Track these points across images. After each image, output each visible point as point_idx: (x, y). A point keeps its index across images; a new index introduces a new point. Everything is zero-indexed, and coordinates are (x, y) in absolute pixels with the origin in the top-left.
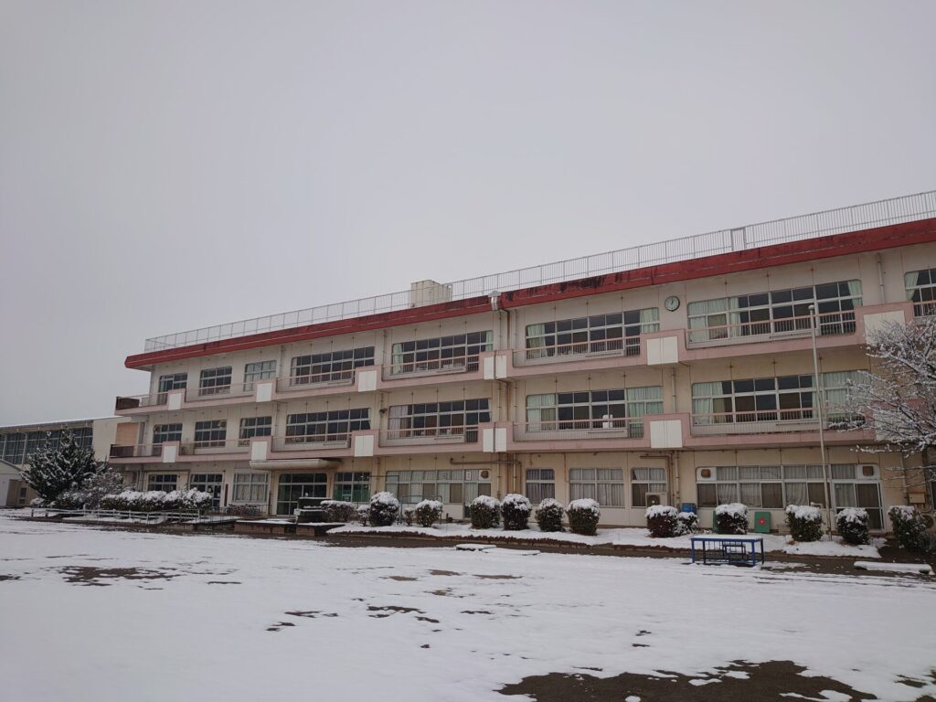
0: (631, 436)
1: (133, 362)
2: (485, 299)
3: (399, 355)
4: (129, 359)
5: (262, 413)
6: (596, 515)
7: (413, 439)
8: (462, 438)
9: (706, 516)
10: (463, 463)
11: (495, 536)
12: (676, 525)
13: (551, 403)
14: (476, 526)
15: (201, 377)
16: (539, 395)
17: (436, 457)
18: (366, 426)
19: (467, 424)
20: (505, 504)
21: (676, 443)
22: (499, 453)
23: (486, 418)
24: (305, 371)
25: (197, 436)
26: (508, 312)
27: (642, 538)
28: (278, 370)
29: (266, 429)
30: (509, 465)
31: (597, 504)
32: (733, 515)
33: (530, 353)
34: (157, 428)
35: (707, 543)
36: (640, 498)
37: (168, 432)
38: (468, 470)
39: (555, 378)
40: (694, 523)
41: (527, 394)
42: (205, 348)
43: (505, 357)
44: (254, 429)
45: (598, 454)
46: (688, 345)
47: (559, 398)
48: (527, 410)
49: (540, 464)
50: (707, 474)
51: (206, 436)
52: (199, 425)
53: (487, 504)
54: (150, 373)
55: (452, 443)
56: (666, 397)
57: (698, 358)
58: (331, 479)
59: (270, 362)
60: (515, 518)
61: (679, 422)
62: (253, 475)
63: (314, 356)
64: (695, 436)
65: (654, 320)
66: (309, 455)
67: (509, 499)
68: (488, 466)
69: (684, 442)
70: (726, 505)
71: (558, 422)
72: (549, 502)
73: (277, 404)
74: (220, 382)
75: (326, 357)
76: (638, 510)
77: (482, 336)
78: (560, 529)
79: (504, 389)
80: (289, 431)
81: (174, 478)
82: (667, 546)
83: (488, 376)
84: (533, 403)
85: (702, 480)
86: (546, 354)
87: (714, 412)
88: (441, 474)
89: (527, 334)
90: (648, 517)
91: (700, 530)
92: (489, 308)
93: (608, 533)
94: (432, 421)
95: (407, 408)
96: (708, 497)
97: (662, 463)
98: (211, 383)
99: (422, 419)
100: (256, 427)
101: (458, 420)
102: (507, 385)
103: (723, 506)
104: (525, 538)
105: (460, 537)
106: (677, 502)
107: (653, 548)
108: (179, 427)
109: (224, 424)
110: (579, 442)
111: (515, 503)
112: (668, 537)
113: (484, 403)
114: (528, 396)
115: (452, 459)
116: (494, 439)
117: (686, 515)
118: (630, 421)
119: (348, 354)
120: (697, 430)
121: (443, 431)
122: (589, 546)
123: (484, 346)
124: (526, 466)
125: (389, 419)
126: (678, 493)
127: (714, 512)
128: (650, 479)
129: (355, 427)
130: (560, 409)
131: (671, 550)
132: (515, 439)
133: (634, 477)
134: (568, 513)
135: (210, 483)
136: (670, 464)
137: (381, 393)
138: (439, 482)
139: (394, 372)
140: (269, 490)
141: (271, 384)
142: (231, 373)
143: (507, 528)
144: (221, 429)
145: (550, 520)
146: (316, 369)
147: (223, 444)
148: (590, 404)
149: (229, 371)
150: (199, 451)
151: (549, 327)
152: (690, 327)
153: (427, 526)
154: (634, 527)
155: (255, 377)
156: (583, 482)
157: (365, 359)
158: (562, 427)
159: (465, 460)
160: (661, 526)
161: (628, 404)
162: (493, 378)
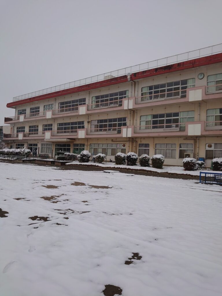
0: (180, 131)
1: (9, 105)
2: (125, 77)
3: (94, 101)
4: (8, 104)
5: (49, 123)
6: (162, 161)
7: (99, 133)
8: (116, 132)
9: (209, 163)
10: (116, 141)
11: (123, 167)
12: (195, 166)
13: (150, 118)
14: (117, 164)
15: (30, 110)
16: (145, 115)
17: (107, 139)
18: (83, 127)
19: (118, 127)
20: (127, 156)
21: (198, 133)
22: (129, 138)
23: (125, 124)
24: (63, 107)
25: (30, 131)
26: (135, 82)
27: (180, 171)
28: (54, 107)
29: (51, 128)
30: (133, 142)
31: (163, 157)
32: (220, 163)
33: (143, 99)
34: (17, 128)
35: (207, 174)
36: (182, 155)
37: (21, 129)
38: (118, 144)
39: (152, 108)
40: (203, 165)
41: (141, 115)
42: (30, 100)
43: (132, 100)
44: (47, 128)
45: (167, 138)
46: (206, 93)
47: (153, 117)
48: (140, 121)
49: (144, 142)
50: (210, 146)
51: (32, 131)
52: (30, 127)
53: (121, 155)
54: (15, 109)
55: (113, 134)
56: (196, 115)
57: (210, 98)
58: (72, 146)
59: (52, 104)
60: (132, 161)
61: (200, 125)
62: (47, 144)
63: (66, 102)
64: (206, 131)
65: (193, 83)
66: (63, 137)
67: (129, 154)
68: (125, 143)
69: (201, 133)
70: (217, 159)
71: (152, 125)
72: (144, 156)
73: (54, 119)
74: (36, 111)
75: (70, 102)
76: (180, 160)
77: (124, 93)
78: (148, 166)
79: (132, 113)
80: (58, 129)
81: (23, 145)
82: (191, 174)
83: (125, 108)
84: (143, 119)
85: (208, 149)
86: (149, 99)
87: (215, 121)
88: (109, 145)
89: (142, 91)
90: (184, 162)
91: (205, 168)
92: (127, 80)
93: (167, 168)
94: (105, 126)
95: (97, 121)
96: (210, 155)
97: (192, 142)
98: (34, 112)
99: (102, 125)
100: (48, 127)
101: (115, 125)
102: (133, 112)
103: (216, 159)
104: (134, 169)
105: (110, 167)
106: (197, 157)
107: (185, 175)
108: (24, 128)
109: (38, 127)
110: (159, 133)
111: (131, 156)
112: (191, 170)
113: (124, 119)
114: (141, 116)
115: (112, 140)
116: (127, 132)
117: (200, 162)
118: (180, 125)
119: (77, 101)
120: (208, 128)
121: (110, 130)
122: (159, 173)
123: (126, 96)
124: (139, 142)
125: (91, 125)
126: (198, 153)
127: (212, 161)
128: (187, 148)
129: (79, 127)
130: (153, 121)
131: (192, 176)
132: (135, 132)
133: (181, 147)
134: (152, 159)
135: (34, 147)
136: (195, 142)
137: (88, 115)
138: (108, 148)
139: (93, 108)
140: (52, 149)
141: (51, 112)
142: (39, 109)
143: (128, 165)
144: (37, 128)
145: (144, 162)
146: (66, 107)
147: (37, 133)
148: (165, 118)
149: (39, 108)
150: (30, 136)
151: (151, 88)
152: (208, 85)
153: (100, 163)
154: (178, 166)
155: (47, 110)
156: (160, 148)
157: (83, 103)
158: (154, 127)
159: (117, 140)
160: (189, 166)
161: (180, 118)
162: (127, 109)
